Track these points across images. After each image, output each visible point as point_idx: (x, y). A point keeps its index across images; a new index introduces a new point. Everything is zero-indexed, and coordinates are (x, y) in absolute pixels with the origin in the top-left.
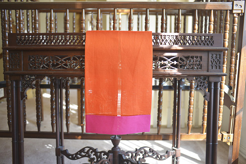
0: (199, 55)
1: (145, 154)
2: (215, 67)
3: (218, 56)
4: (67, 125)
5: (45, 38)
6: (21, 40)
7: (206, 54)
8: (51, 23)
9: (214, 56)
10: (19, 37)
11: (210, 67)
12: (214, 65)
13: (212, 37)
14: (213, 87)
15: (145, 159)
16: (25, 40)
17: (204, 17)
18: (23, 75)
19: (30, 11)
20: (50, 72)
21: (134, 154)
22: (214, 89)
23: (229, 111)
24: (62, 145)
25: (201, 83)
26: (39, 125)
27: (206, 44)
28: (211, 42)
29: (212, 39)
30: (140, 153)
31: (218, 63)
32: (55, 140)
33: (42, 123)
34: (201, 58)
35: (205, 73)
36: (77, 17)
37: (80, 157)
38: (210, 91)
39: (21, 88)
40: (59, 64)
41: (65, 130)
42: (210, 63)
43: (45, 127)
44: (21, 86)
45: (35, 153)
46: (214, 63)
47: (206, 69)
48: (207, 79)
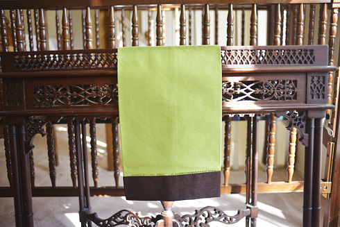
0: (293, 78)
1: (209, 216)
2: (317, 96)
3: (321, 79)
4: (94, 176)
5: (57, 59)
6: (21, 62)
7: (303, 77)
8: (64, 29)
9: (316, 79)
10: (17, 57)
11: (309, 97)
12: (315, 93)
13: (313, 50)
14: (313, 126)
15: (209, 224)
16: (26, 62)
17: (285, 12)
18: (27, 117)
19: (32, 10)
20: (68, 111)
21: (193, 218)
22: (315, 129)
23: (326, 149)
24: (88, 206)
25: (296, 120)
26: (53, 178)
27: (303, 62)
28: (311, 59)
29: (311, 54)
30: (201, 216)
31: (321, 90)
32: (78, 198)
33: (57, 168)
34: (295, 82)
35: (303, 106)
36: (100, 15)
37: (115, 223)
38: (308, 131)
39: (24, 136)
40: (81, 98)
41: (91, 184)
42: (309, 90)
43: (61, 175)
44: (24, 132)
45: (49, 214)
46: (316, 89)
47: (304, 99)
48: (304, 115)
